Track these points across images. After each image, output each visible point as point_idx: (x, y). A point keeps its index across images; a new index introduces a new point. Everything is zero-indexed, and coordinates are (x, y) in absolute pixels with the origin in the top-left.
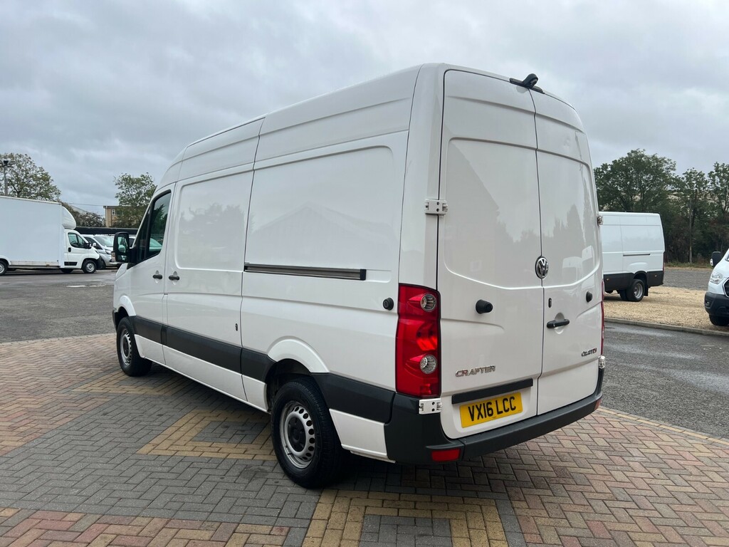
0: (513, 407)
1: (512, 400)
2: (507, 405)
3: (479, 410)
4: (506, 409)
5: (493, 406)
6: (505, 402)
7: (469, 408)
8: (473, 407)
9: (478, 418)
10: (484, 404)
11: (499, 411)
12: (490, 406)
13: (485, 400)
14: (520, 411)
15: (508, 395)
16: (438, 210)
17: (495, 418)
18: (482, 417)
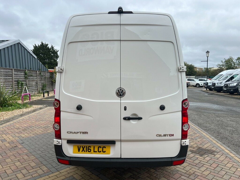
0: (104, 151)
1: (104, 148)
2: (100, 149)
3: (83, 148)
4: (100, 151)
5: (92, 149)
6: (100, 148)
7: (78, 147)
8: (80, 147)
9: (82, 151)
10: (86, 147)
11: (95, 151)
12: (89, 148)
13: (88, 145)
14: (109, 154)
15: (102, 145)
16: (59, 70)
17: (91, 153)
18: (84, 151)
